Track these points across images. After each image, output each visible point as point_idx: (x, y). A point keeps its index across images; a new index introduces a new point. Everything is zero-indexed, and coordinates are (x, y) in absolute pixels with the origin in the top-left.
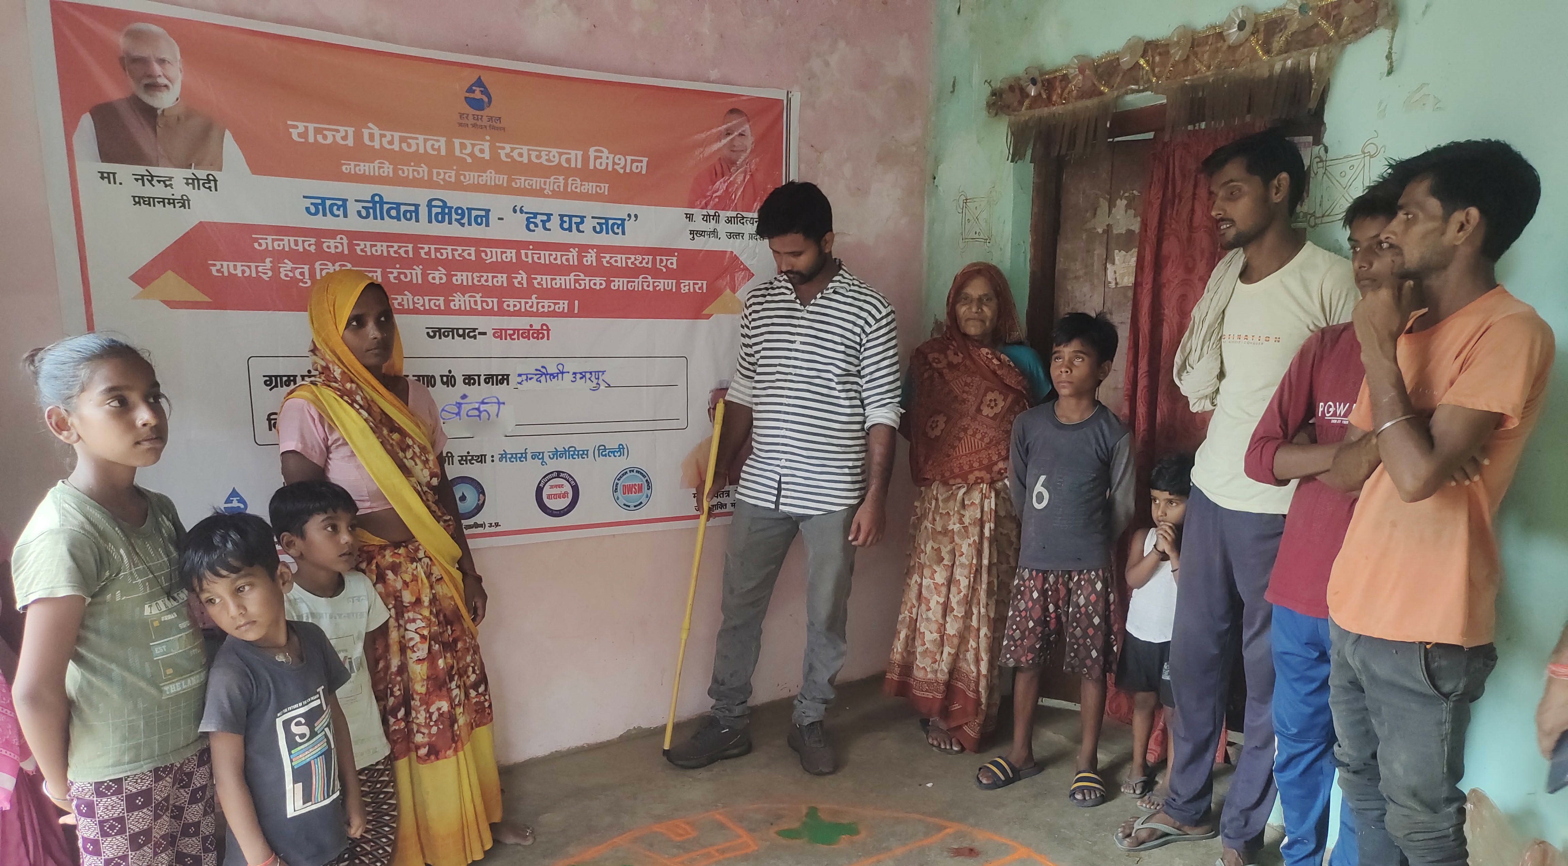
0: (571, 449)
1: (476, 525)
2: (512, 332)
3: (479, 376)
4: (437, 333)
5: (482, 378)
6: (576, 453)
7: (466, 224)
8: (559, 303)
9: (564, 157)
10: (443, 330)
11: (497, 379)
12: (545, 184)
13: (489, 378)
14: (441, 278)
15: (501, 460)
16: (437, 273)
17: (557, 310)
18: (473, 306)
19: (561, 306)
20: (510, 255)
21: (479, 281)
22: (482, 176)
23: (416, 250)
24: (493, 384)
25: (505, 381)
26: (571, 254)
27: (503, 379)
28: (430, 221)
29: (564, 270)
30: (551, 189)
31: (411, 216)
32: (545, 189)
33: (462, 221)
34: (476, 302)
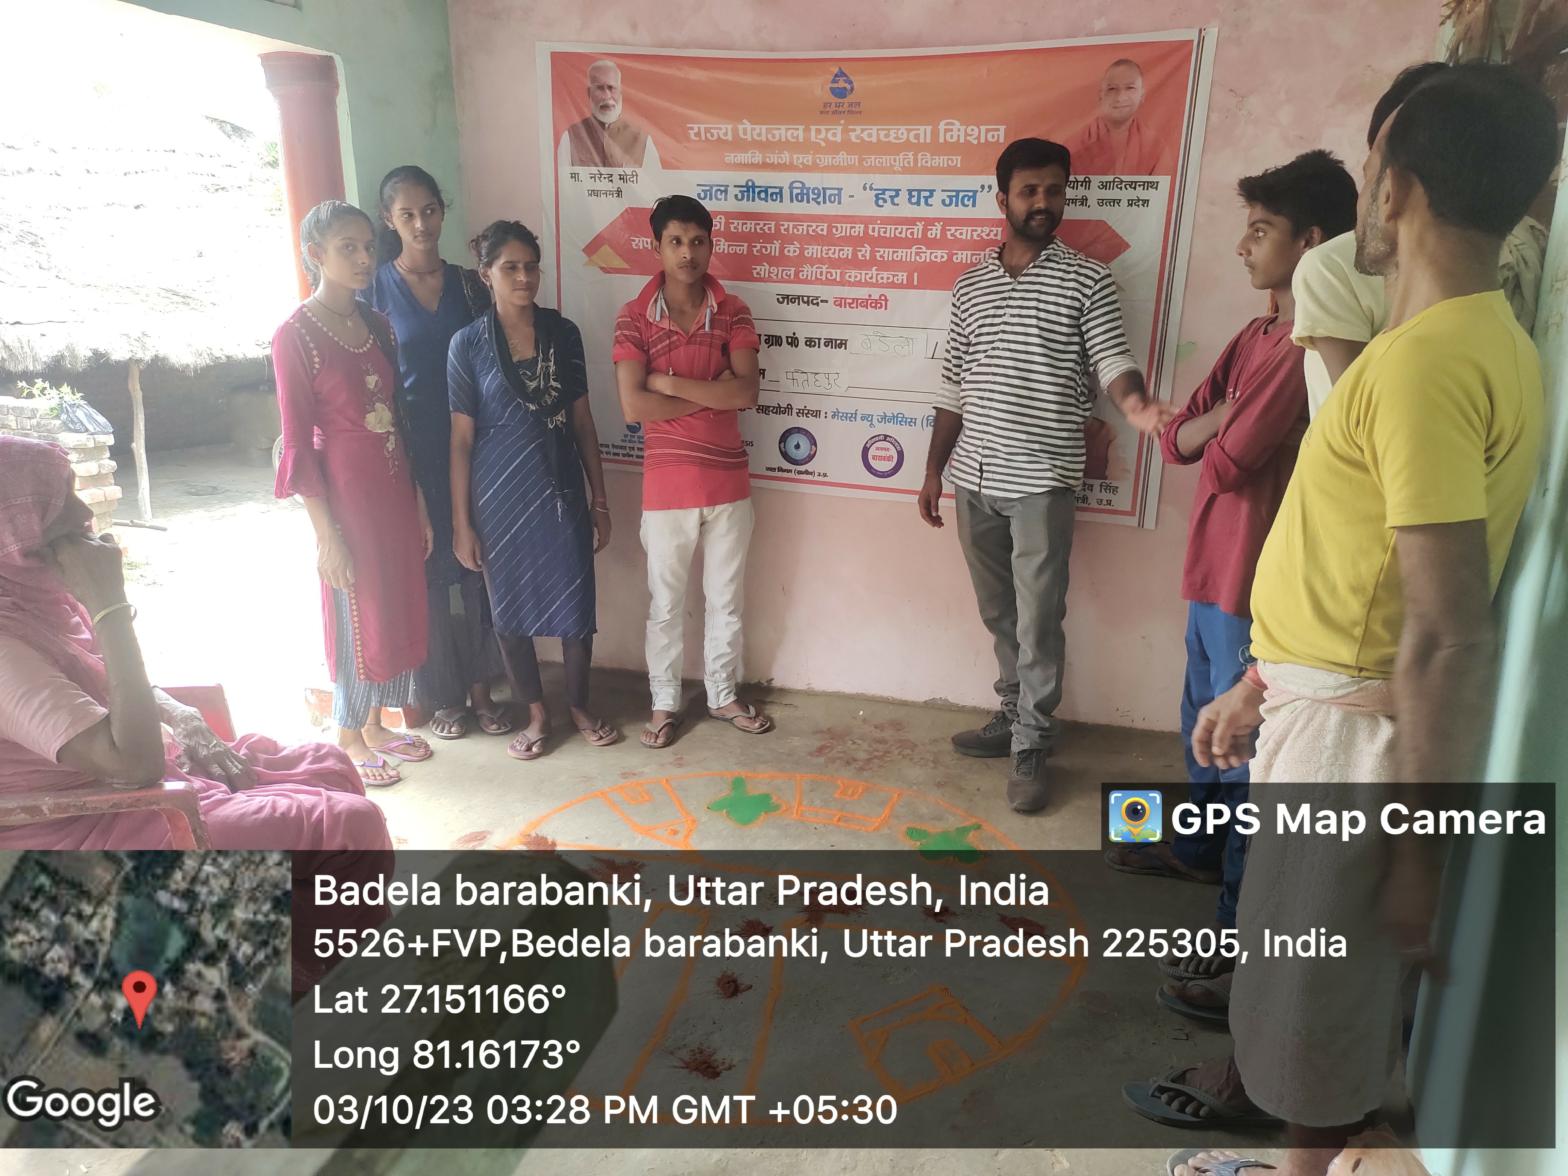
0: (899, 416)
1: (807, 472)
2: (851, 301)
3: (819, 339)
4: (787, 298)
5: (822, 342)
6: (904, 420)
7: (822, 202)
8: (898, 275)
9: (913, 133)
10: (790, 297)
11: (836, 342)
12: (895, 160)
13: (828, 342)
14: (795, 251)
15: (833, 417)
16: (792, 246)
17: (896, 281)
18: (819, 276)
19: (900, 278)
20: (859, 229)
21: (827, 254)
22: (835, 158)
23: (777, 227)
24: (832, 348)
25: (843, 346)
26: (916, 228)
27: (841, 344)
28: (792, 201)
29: (907, 243)
30: (901, 165)
31: (777, 197)
32: (895, 166)
33: (818, 200)
34: (821, 273)
